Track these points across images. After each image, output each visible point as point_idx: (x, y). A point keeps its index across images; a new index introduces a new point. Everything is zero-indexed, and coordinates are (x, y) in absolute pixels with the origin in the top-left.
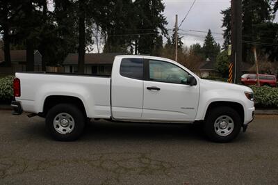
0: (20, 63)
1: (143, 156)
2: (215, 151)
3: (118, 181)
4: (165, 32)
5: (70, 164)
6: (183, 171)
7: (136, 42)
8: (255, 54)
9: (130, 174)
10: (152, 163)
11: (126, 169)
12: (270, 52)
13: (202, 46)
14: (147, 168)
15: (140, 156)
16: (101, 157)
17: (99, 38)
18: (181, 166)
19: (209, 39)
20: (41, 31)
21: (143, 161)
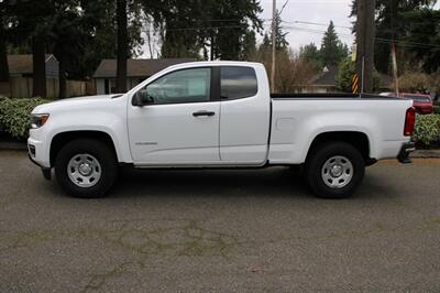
0: (24, 75)
1: (193, 225)
2: (312, 218)
3: (142, 265)
4: (259, 24)
5: (71, 239)
6: (253, 250)
7: (212, 41)
8: (394, 59)
9: (165, 255)
10: (205, 236)
11: (160, 247)
12: (425, 57)
13: (319, 48)
14: (194, 244)
15: (187, 223)
16: (124, 226)
17: (151, 34)
18: (252, 242)
19: (330, 36)
20: (53, 22)
21: (191, 234)
